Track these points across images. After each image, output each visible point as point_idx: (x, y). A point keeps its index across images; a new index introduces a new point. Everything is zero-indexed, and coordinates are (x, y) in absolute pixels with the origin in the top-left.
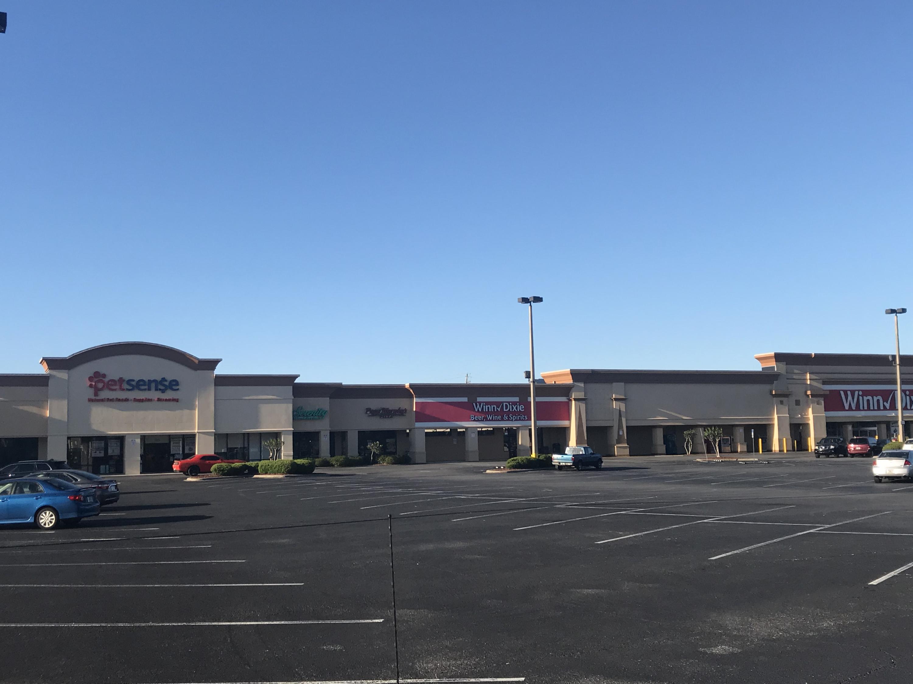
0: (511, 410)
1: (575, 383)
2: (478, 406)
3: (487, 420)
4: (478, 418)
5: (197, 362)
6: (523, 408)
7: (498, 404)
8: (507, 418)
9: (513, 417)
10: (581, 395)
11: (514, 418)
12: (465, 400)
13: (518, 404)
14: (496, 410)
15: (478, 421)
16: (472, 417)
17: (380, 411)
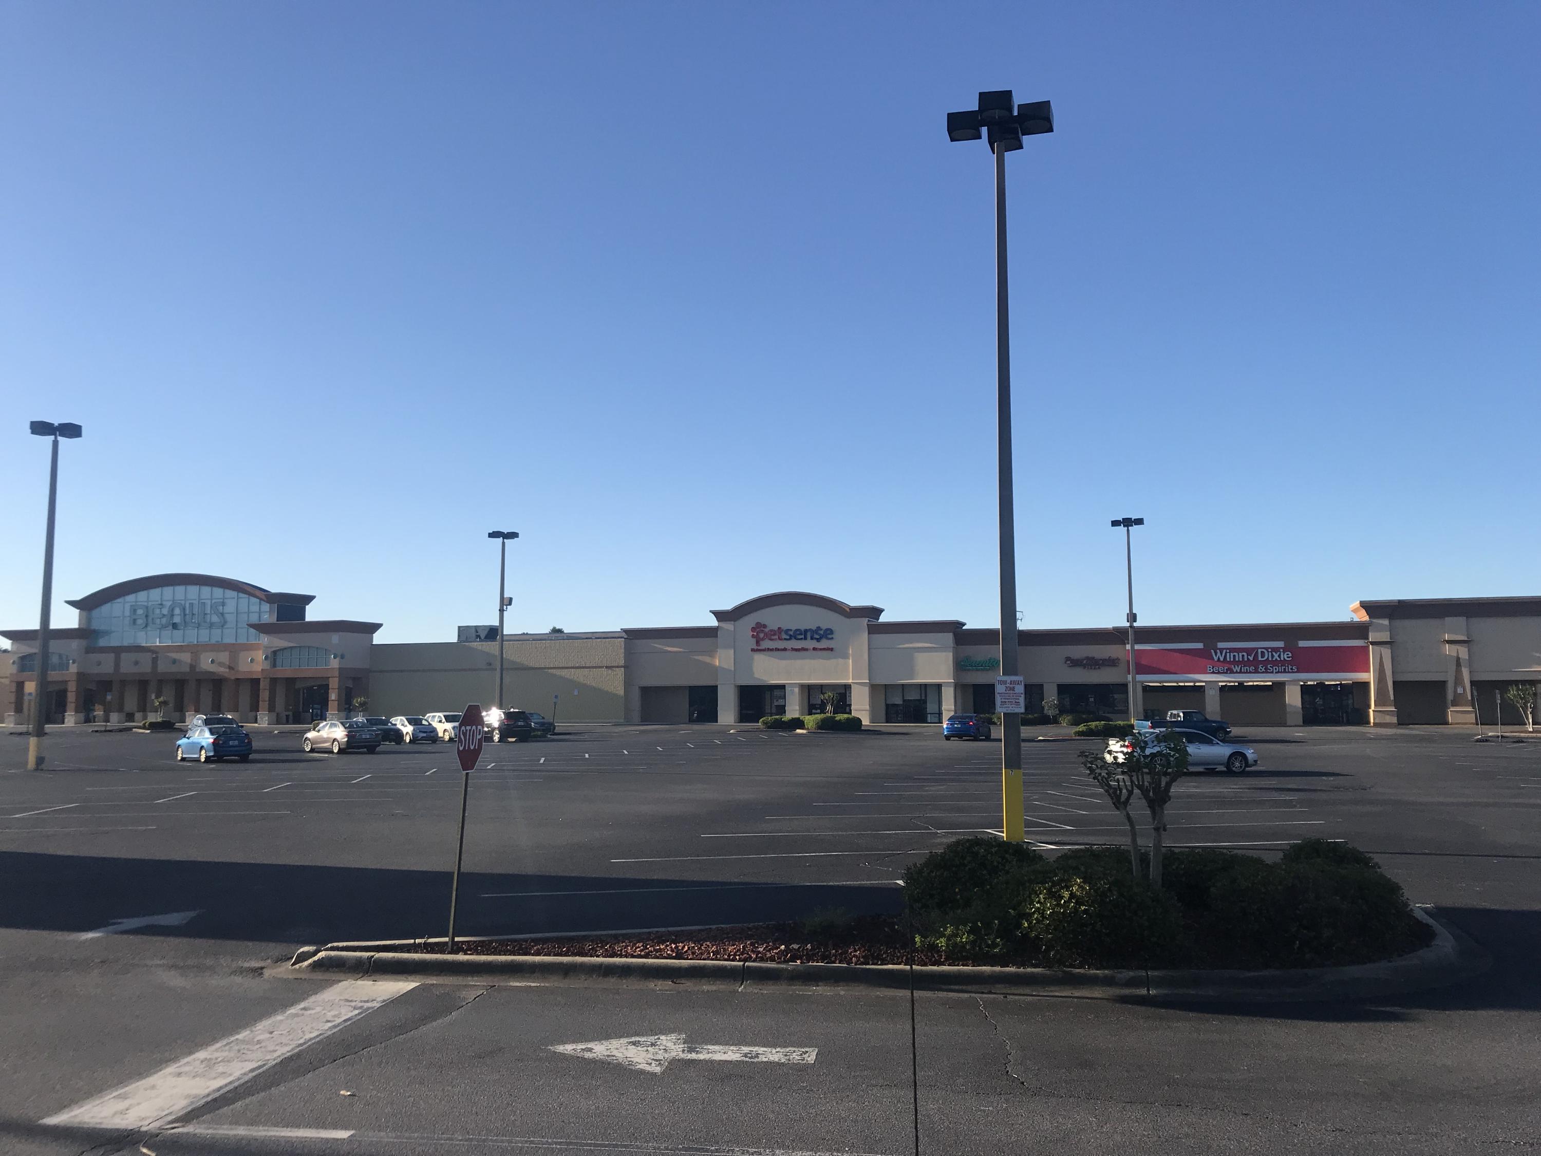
0: (1270, 659)
1: (1374, 621)
2: (1219, 654)
3: (1232, 672)
4: (1218, 670)
5: (848, 610)
6: (1290, 655)
7: (1249, 651)
8: (1263, 670)
9: (1274, 668)
10: (1385, 636)
11: (1276, 669)
12: (1200, 646)
13: (1281, 650)
14: (1246, 659)
15: (1219, 673)
16: (1209, 668)
17: (1083, 660)
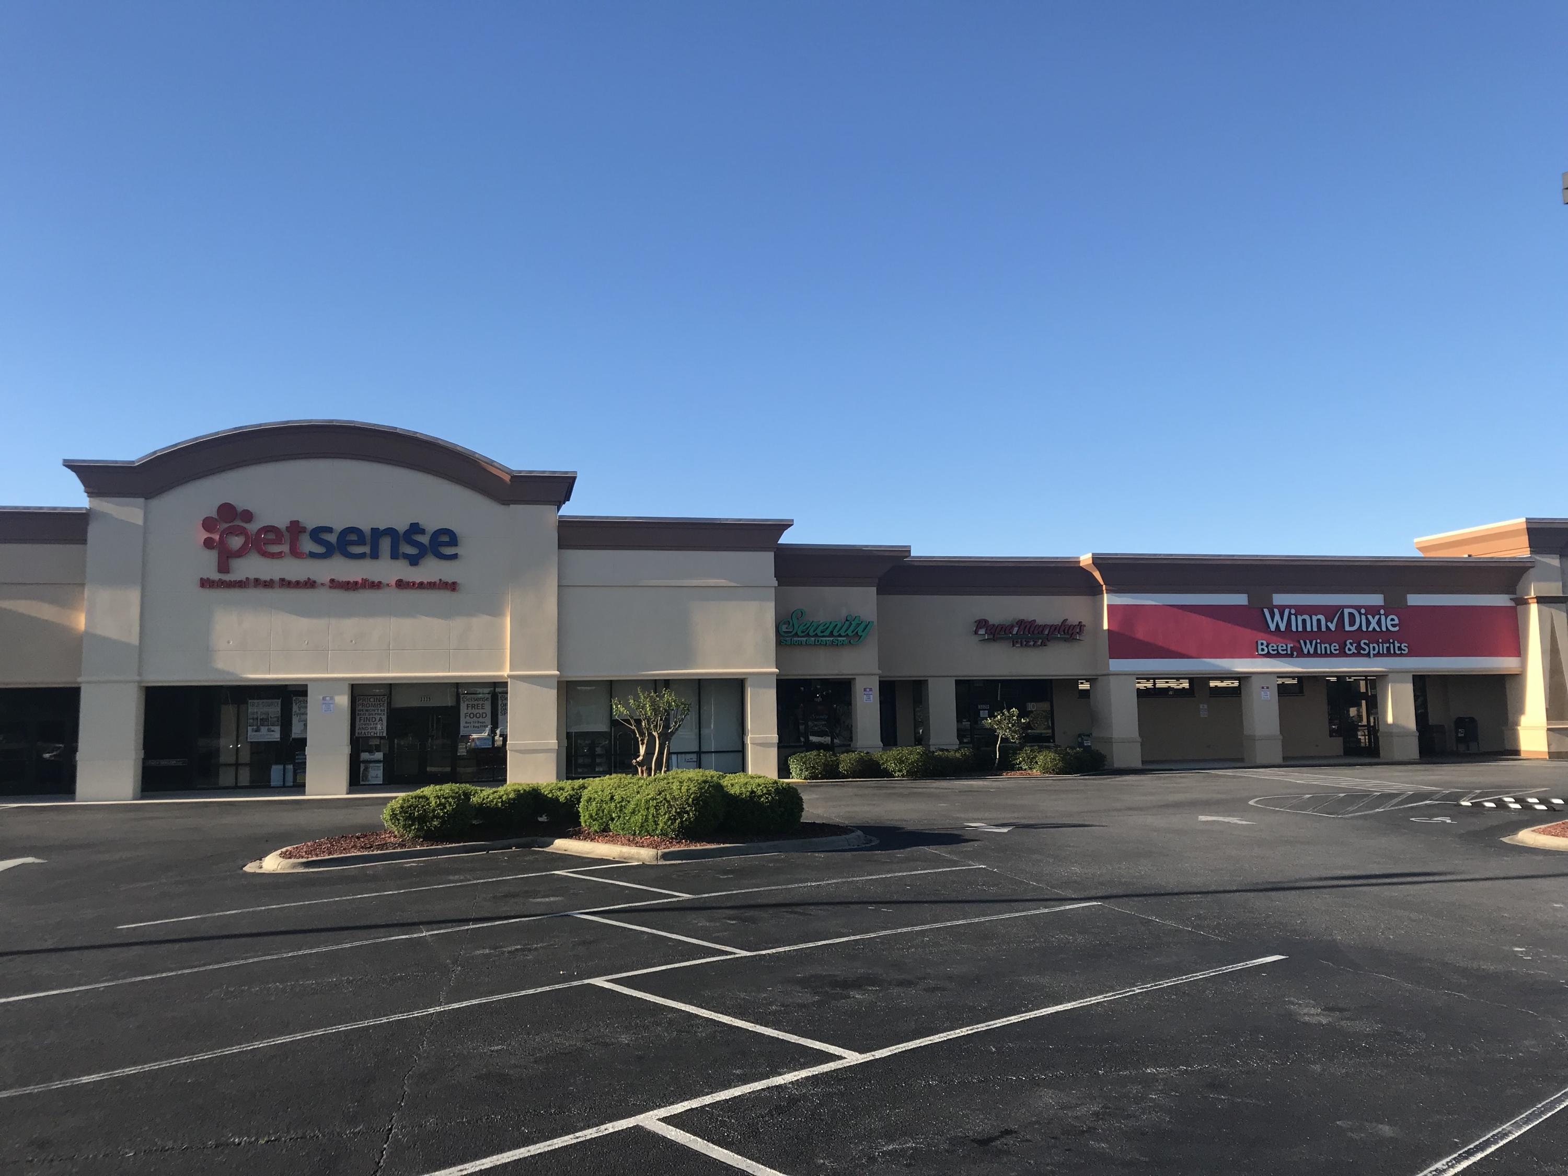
0: (1364, 629)
1: (1538, 557)
2: (1277, 617)
3: (1301, 654)
4: (1277, 650)
5: (507, 478)
6: (1397, 622)
7: (1331, 612)
8: (1354, 650)
9: (1371, 646)
10: (1554, 589)
11: (1374, 649)
12: (1241, 599)
13: (1382, 612)
14: (1324, 629)
15: (1278, 655)
16: (1262, 648)
17: (1012, 627)
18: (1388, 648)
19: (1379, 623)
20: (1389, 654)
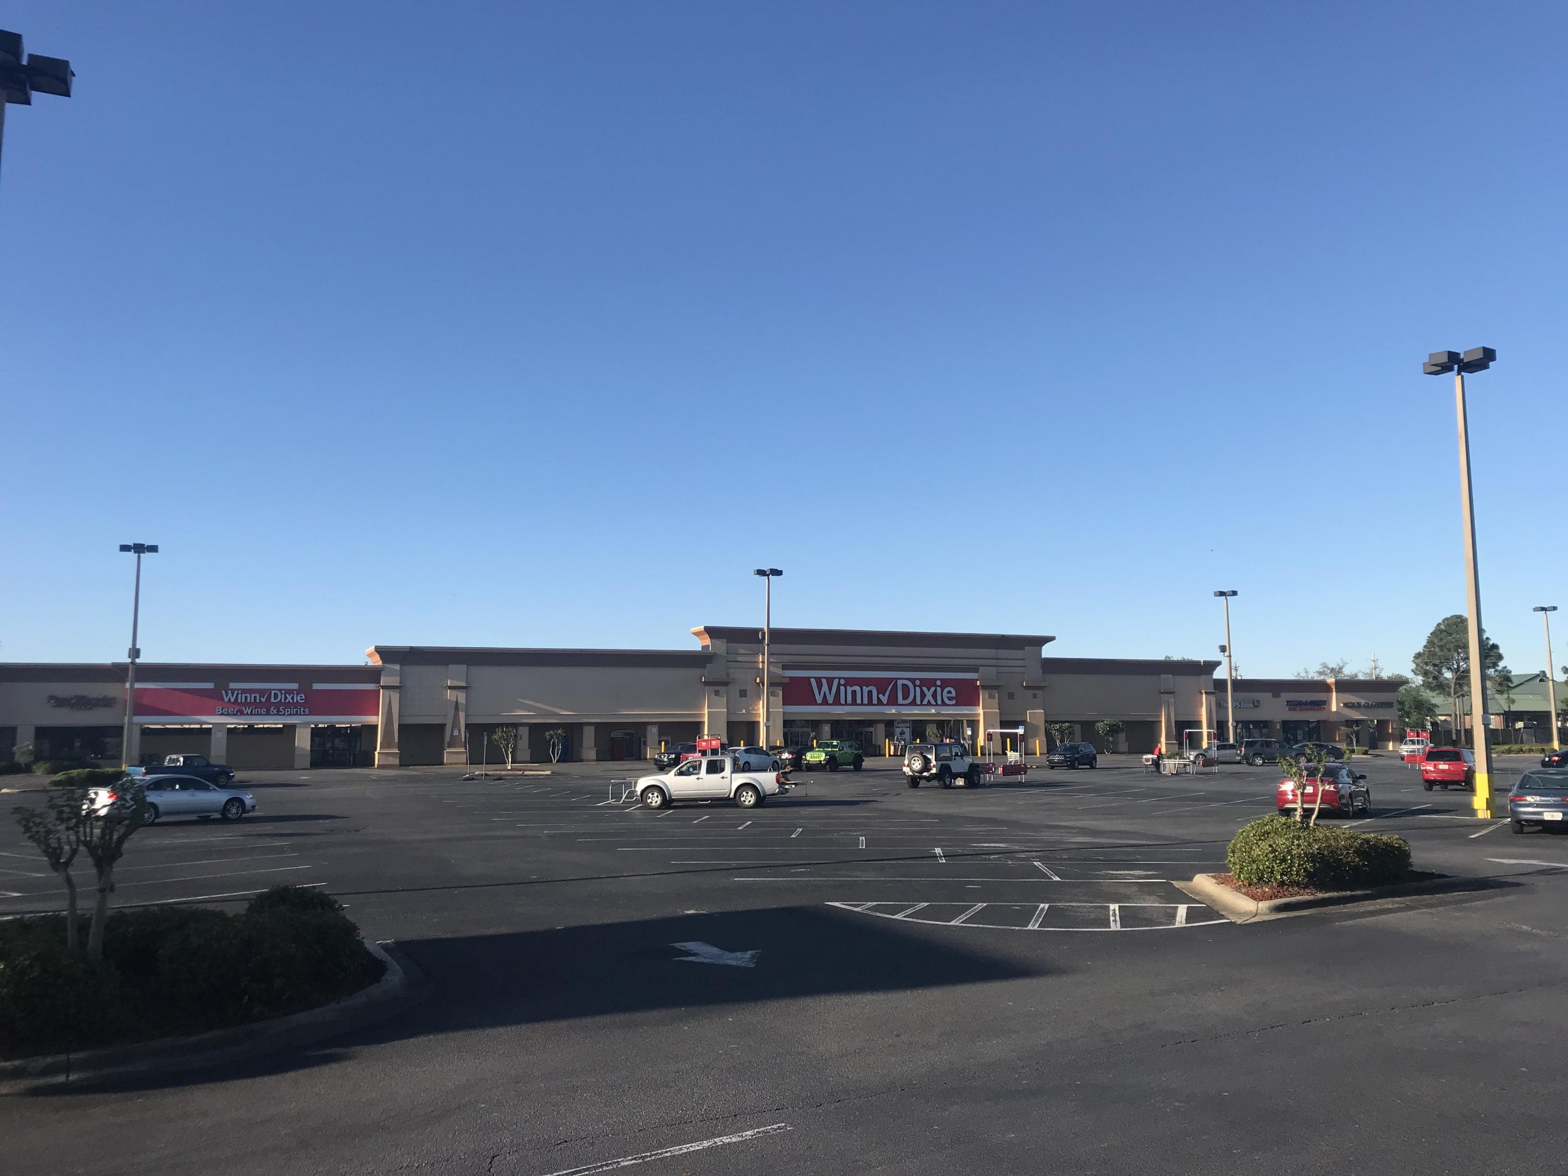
0: (283, 701)
1: (387, 665)
2: (230, 694)
3: (242, 713)
4: (228, 712)
7: (262, 692)
8: (275, 712)
9: (286, 710)
10: (395, 681)
12: (210, 686)
13: (295, 692)
14: (258, 701)
15: (228, 714)
16: (219, 709)
17: (71, 699)
18: (297, 711)
19: (292, 698)
20: (297, 714)
